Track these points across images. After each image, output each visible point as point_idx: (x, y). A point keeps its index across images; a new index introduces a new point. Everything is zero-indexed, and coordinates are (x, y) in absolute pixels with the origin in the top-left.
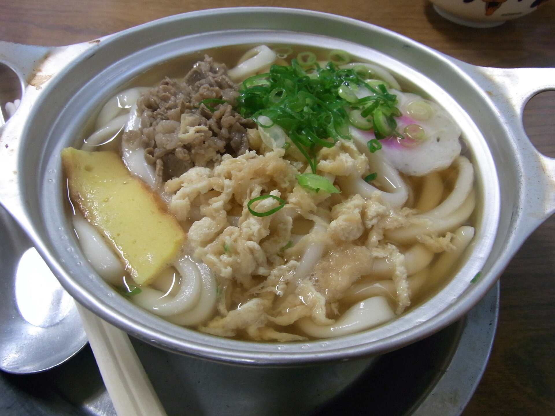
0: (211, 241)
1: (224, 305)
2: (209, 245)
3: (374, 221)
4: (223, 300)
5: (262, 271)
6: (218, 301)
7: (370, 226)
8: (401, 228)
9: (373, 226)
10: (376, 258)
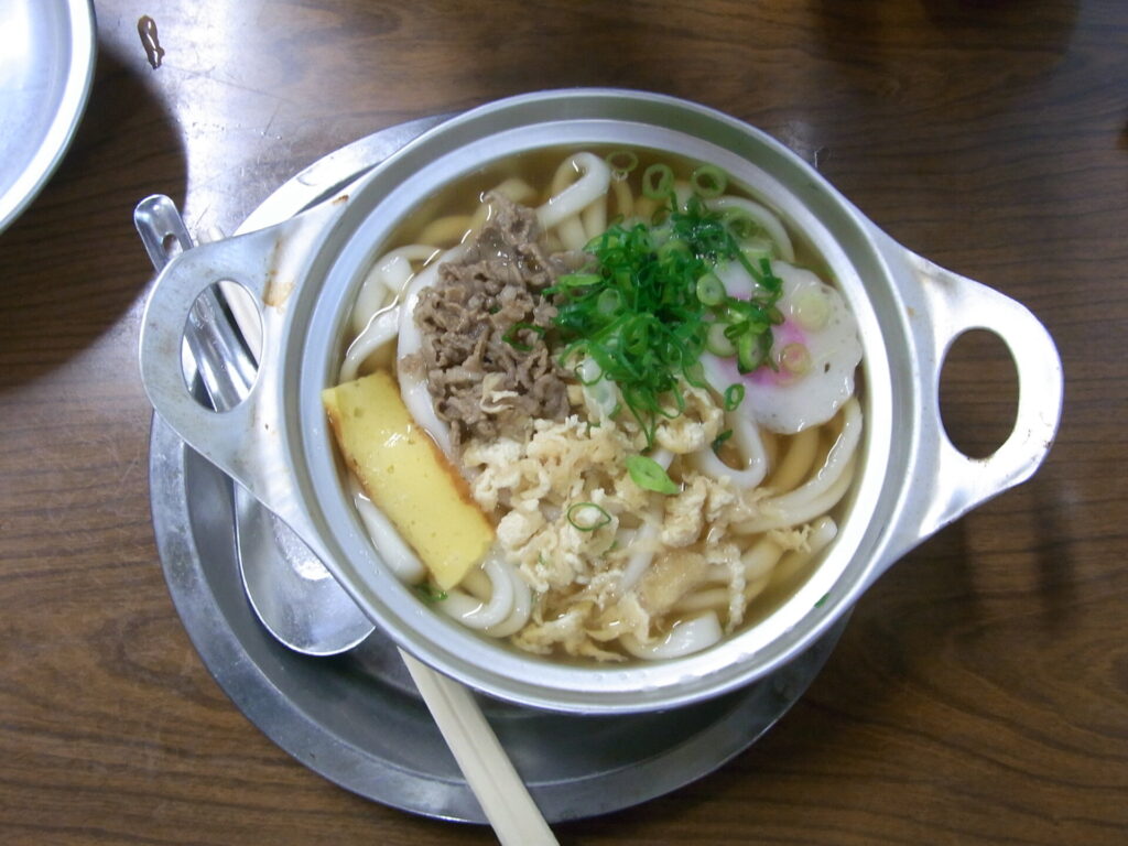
0: (524, 545)
1: (540, 616)
2: (522, 549)
3: (718, 514)
4: (539, 610)
5: (581, 580)
6: (533, 611)
7: (711, 520)
8: (750, 520)
9: (715, 519)
10: (713, 565)
